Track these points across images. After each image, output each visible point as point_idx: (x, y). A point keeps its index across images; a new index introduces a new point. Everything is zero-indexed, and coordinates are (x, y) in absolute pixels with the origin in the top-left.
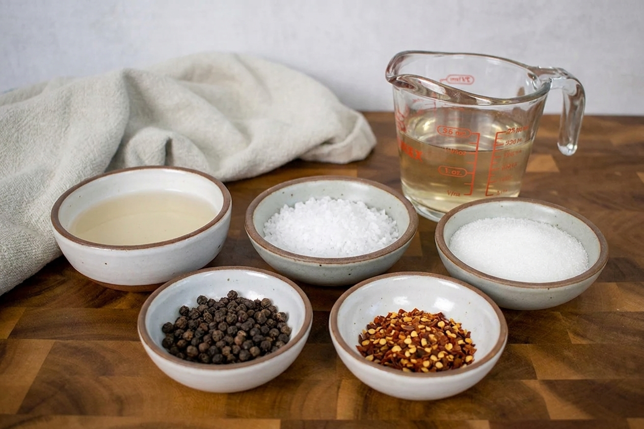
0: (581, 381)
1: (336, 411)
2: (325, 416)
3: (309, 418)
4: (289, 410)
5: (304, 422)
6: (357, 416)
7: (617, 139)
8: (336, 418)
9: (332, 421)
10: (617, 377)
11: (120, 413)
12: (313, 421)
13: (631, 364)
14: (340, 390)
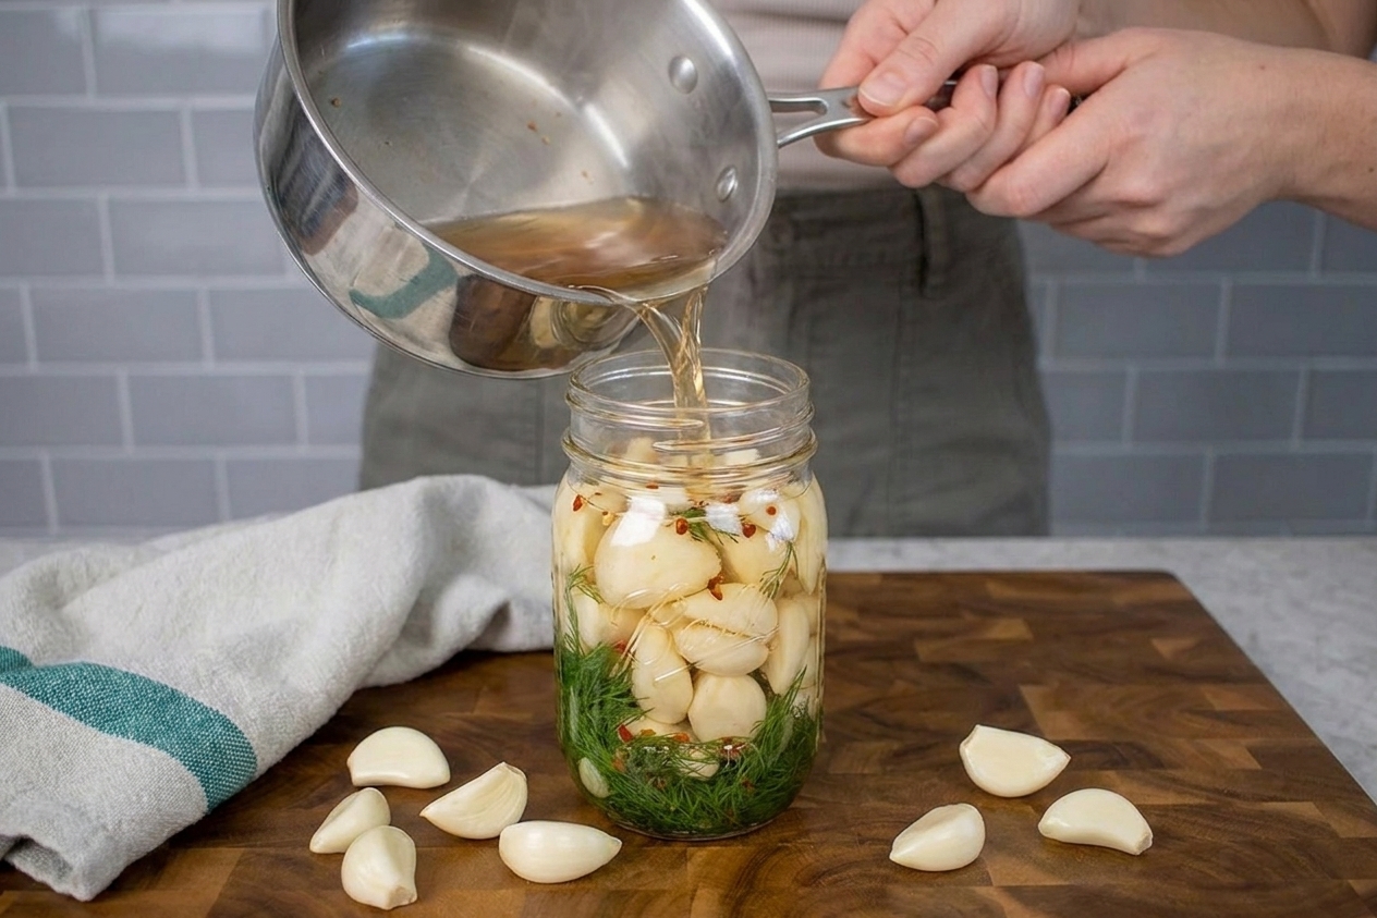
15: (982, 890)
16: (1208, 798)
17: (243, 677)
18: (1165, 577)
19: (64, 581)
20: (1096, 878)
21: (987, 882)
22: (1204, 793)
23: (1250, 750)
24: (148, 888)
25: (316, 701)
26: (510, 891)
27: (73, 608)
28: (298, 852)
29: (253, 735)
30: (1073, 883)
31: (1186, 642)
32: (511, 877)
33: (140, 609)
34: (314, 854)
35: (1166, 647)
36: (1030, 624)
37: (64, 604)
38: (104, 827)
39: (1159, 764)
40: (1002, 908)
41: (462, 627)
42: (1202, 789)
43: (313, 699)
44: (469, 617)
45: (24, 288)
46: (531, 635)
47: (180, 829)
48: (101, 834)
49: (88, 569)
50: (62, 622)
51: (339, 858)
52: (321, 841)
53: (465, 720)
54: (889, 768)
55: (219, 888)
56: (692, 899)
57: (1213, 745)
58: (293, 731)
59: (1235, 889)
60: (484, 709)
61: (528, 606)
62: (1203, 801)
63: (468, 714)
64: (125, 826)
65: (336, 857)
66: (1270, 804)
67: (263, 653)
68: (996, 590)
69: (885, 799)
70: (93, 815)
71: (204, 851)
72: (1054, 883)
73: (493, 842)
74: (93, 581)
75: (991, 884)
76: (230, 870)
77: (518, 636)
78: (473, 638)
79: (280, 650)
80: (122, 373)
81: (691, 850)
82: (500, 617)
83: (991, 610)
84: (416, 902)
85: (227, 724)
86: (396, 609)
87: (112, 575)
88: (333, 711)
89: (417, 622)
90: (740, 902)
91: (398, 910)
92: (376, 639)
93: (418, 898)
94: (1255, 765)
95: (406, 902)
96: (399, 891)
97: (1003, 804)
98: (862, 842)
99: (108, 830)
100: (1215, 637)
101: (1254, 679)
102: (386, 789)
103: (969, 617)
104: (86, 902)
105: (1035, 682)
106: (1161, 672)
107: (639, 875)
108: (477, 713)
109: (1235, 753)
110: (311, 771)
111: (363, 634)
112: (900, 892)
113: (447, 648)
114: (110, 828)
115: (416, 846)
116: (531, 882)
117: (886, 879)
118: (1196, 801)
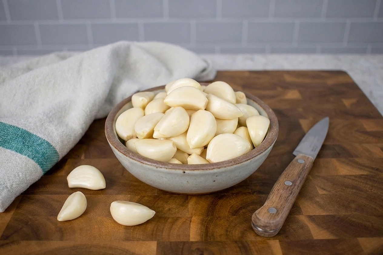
0: (327, 216)
1: (189, 236)
2: (182, 239)
3: (174, 241)
4: (162, 236)
5: (171, 242)
6: (202, 239)
7: (330, 82)
8: (189, 240)
9: (187, 242)
10: (346, 214)
11: (61, 239)
12: (176, 242)
13: (353, 206)
14: (191, 223)
16: (370, 172)
21: (301, 213)
22: (368, 169)
23: (382, 149)
29: (58, 149)
31: (354, 101)
35: (347, 103)
36: (301, 93)
39: (351, 156)
40: (308, 227)
42: (368, 167)
48: (6, 190)
57: (369, 147)
68: (288, 78)
70: (2, 182)
72: (324, 214)
75: (302, 215)
79: (65, 113)
83: (287, 86)
85: (48, 143)
99: (8, 188)
100: (363, 99)
103: (279, 89)
105: (305, 118)
106: (346, 113)
109: (377, 150)
118: (367, 173)
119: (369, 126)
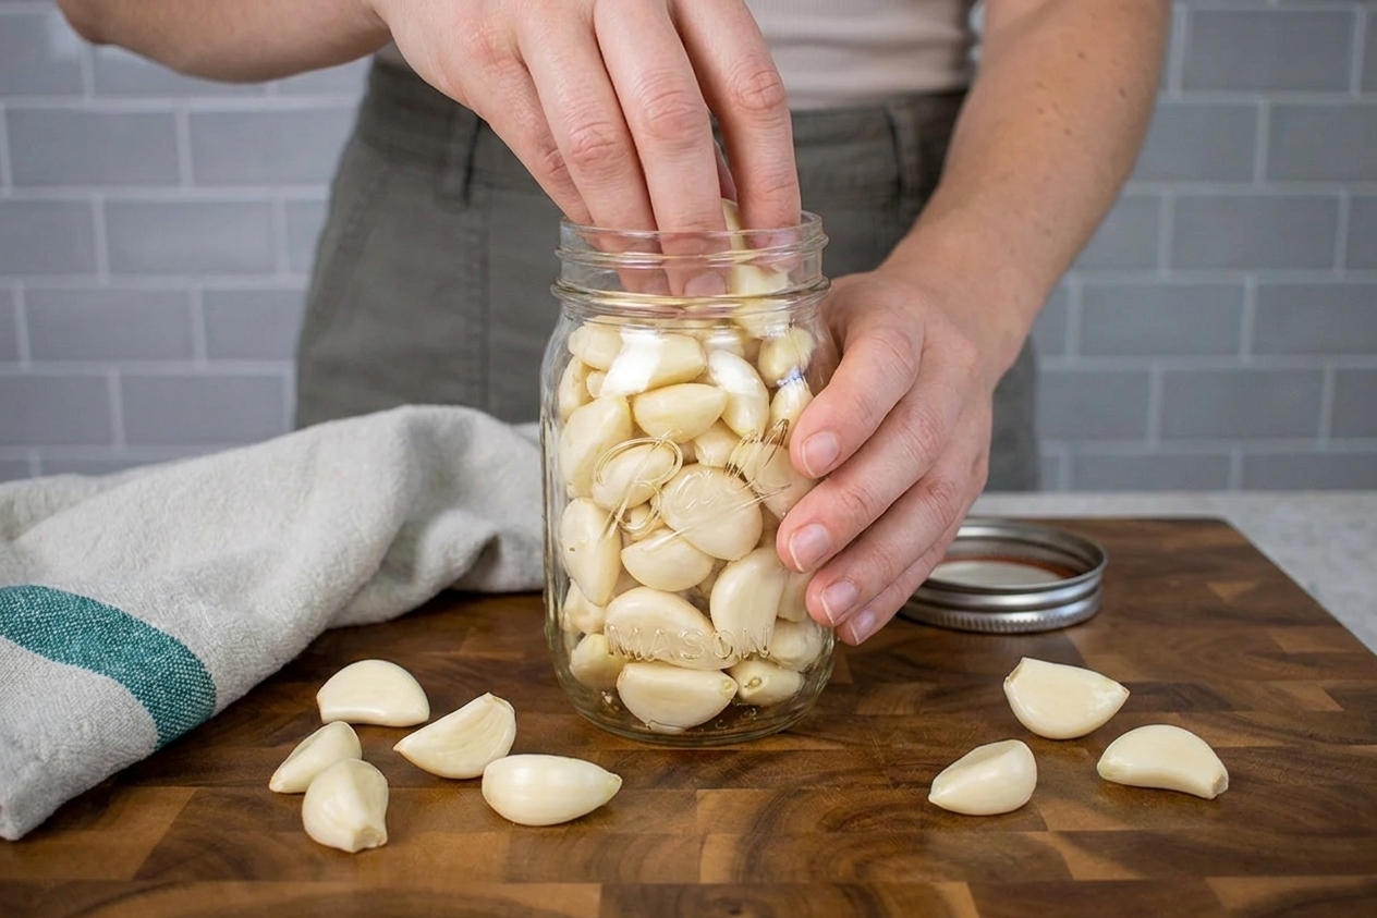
15: (1036, 836)
16: (1285, 742)
17: (204, 602)
18: (1217, 524)
19: (20, 511)
20: (1167, 823)
21: (1041, 826)
22: (1280, 735)
23: (1331, 692)
24: (85, 828)
25: (285, 631)
26: (493, 834)
27: (26, 540)
28: (257, 792)
29: (213, 665)
30: (1142, 828)
31: (1246, 586)
32: (496, 819)
33: (99, 538)
34: (274, 793)
35: (1225, 591)
37: (19, 535)
38: (37, 758)
39: (1228, 706)
40: (1060, 855)
41: (449, 562)
42: (1277, 731)
43: (281, 630)
44: (455, 550)
45: (18, 287)
46: (522, 573)
47: (124, 766)
48: (33, 765)
49: (46, 499)
50: (15, 554)
51: (299, 797)
52: (281, 780)
53: (449, 659)
54: (923, 709)
55: (165, 828)
56: (703, 843)
57: (1288, 687)
58: (259, 664)
59: (1329, 834)
60: (470, 649)
61: (519, 542)
62: (1281, 744)
63: (453, 653)
64: (62, 756)
65: (298, 796)
66: (1356, 747)
67: (229, 582)
69: (920, 740)
70: (26, 744)
71: (148, 790)
72: (1118, 828)
73: (477, 781)
74: (52, 511)
75: (1046, 829)
76: (178, 810)
77: (507, 575)
78: (458, 574)
79: (248, 578)
80: (113, 373)
81: (700, 792)
82: (489, 552)
84: (385, 845)
85: (184, 652)
86: (376, 538)
87: (72, 505)
88: (303, 645)
89: (397, 556)
90: (757, 847)
91: (366, 853)
92: (352, 570)
93: (389, 840)
94: (1335, 707)
95: (373, 845)
96: (365, 833)
97: (1055, 746)
98: (896, 785)
99: (42, 761)
100: (1277, 581)
101: (1324, 621)
102: (359, 726)
104: (14, 843)
106: (1218, 613)
107: (640, 818)
108: (462, 653)
109: (1313, 695)
110: (275, 708)
111: (337, 562)
112: (942, 838)
113: (432, 584)
114: (43, 757)
115: (389, 786)
116: (516, 824)
117: (924, 824)
118: (1272, 743)
119: (1290, 641)
